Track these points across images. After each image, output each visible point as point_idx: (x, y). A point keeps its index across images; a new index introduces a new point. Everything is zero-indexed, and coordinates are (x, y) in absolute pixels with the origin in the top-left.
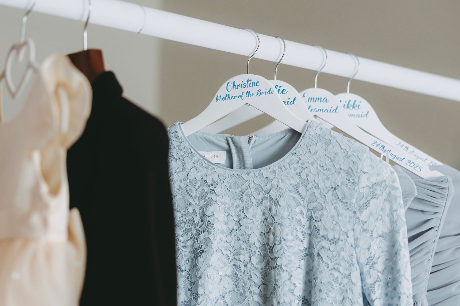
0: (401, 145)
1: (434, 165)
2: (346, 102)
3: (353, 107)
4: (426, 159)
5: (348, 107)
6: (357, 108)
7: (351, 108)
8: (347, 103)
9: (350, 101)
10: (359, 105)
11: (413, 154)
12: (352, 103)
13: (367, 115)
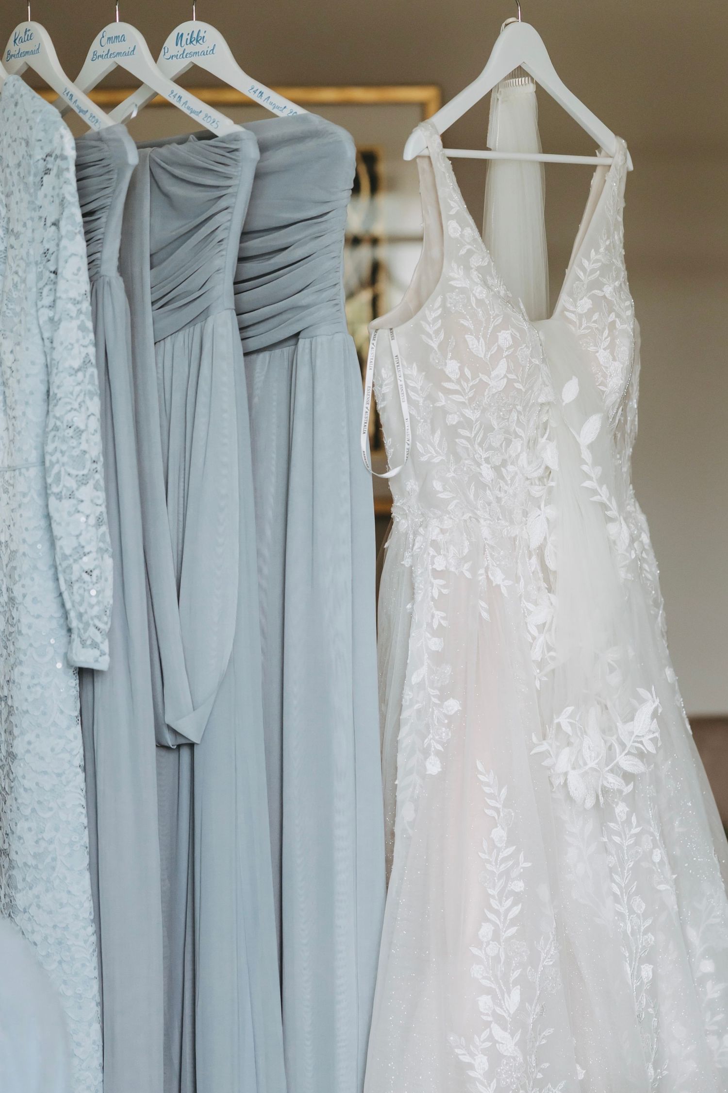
0: (254, 90)
1: (295, 114)
2: (188, 34)
3: (197, 41)
4: (285, 107)
5: (191, 42)
6: (201, 42)
7: (194, 42)
8: (190, 35)
9: (193, 32)
10: (204, 37)
11: (269, 102)
12: (195, 35)
13: (213, 50)
